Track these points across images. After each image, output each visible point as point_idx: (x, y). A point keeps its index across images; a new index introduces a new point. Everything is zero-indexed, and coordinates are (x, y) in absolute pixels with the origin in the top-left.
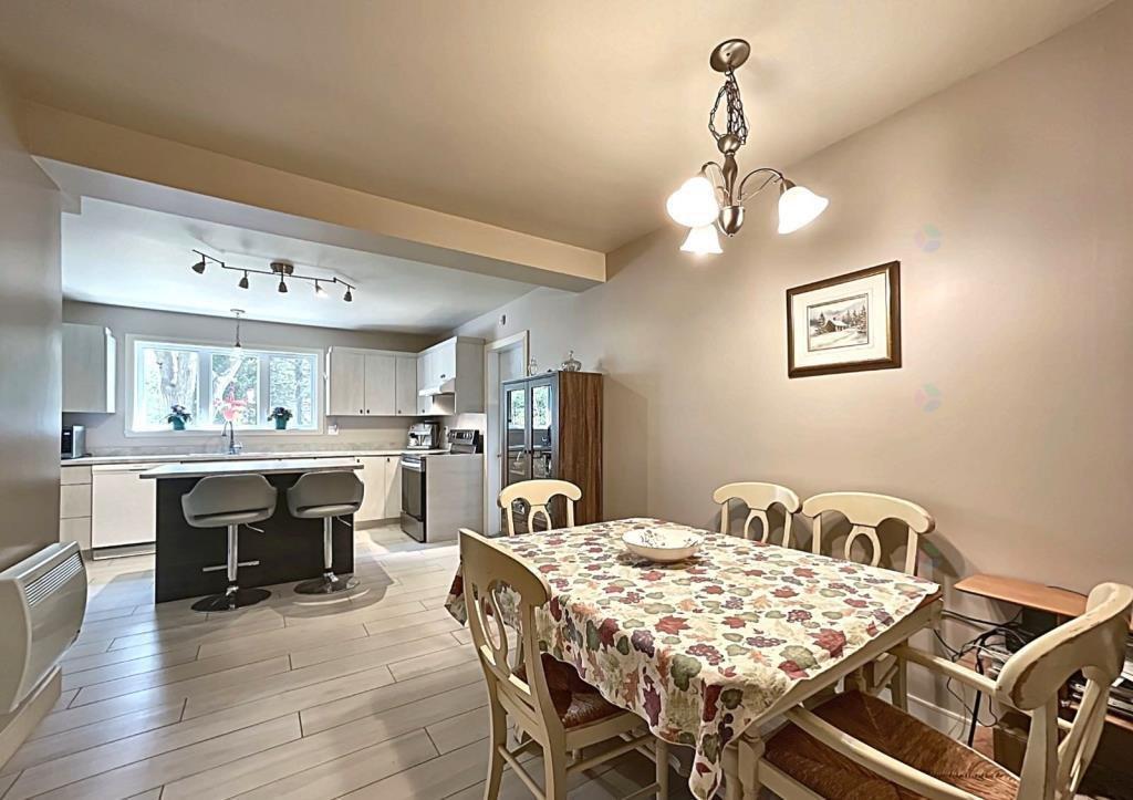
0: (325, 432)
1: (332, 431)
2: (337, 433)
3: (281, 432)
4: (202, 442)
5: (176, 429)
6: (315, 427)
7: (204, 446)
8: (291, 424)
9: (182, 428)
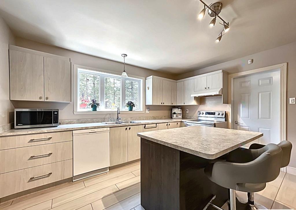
0: (145, 112)
1: (147, 112)
2: (149, 112)
3: (131, 112)
4: (103, 117)
5: (94, 110)
6: (142, 110)
7: (104, 118)
8: (134, 108)
9: (96, 110)
